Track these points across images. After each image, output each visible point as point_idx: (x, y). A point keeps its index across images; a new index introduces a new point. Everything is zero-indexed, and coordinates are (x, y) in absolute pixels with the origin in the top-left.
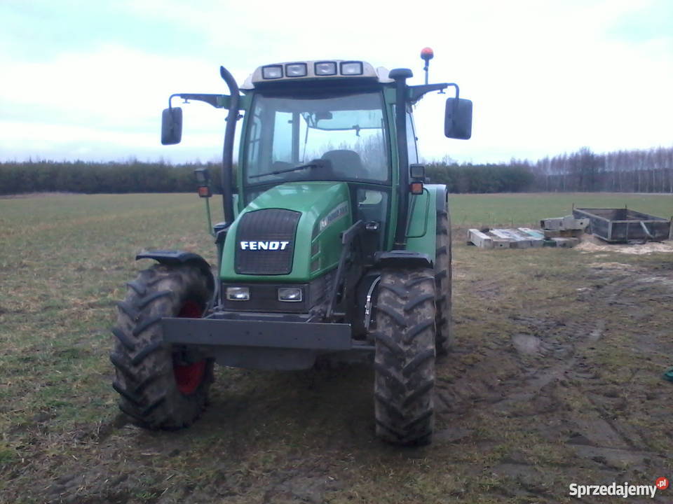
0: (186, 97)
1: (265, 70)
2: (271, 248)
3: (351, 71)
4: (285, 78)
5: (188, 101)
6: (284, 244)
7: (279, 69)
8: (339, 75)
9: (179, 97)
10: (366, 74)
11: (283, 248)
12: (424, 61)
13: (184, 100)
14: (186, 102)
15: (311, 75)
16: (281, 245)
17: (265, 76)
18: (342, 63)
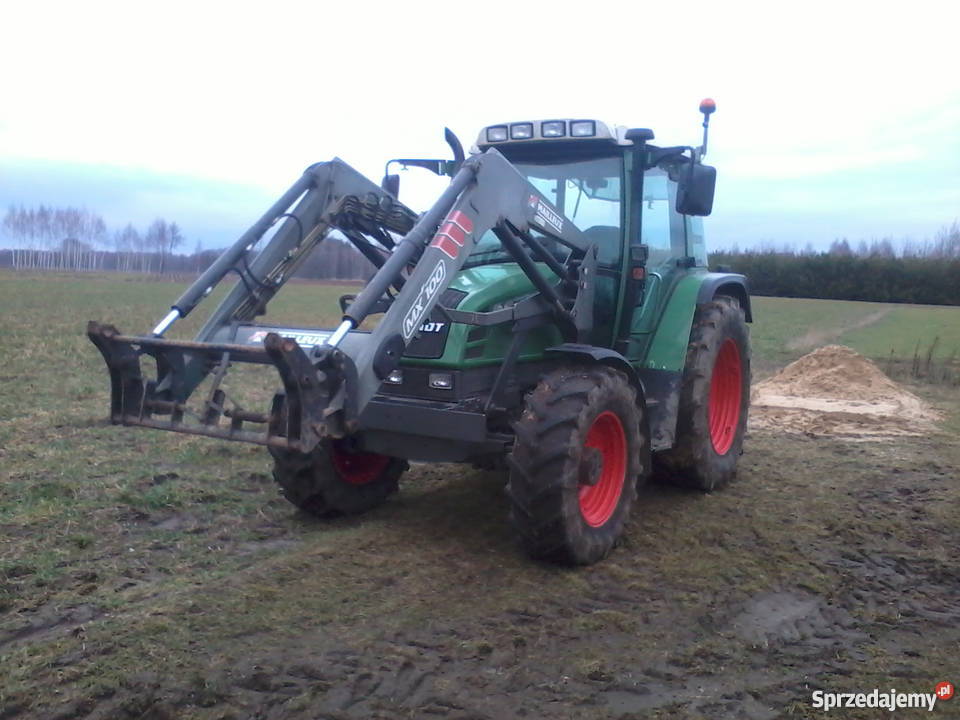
0: (405, 162)
1: (491, 131)
2: (426, 329)
3: (582, 131)
4: (510, 140)
5: (408, 167)
6: (439, 325)
7: (505, 130)
8: (568, 137)
9: (397, 163)
10: (600, 135)
11: (437, 330)
12: (703, 116)
13: (402, 166)
14: (405, 168)
15: (538, 137)
16: (436, 326)
17: (490, 139)
18: (572, 122)
